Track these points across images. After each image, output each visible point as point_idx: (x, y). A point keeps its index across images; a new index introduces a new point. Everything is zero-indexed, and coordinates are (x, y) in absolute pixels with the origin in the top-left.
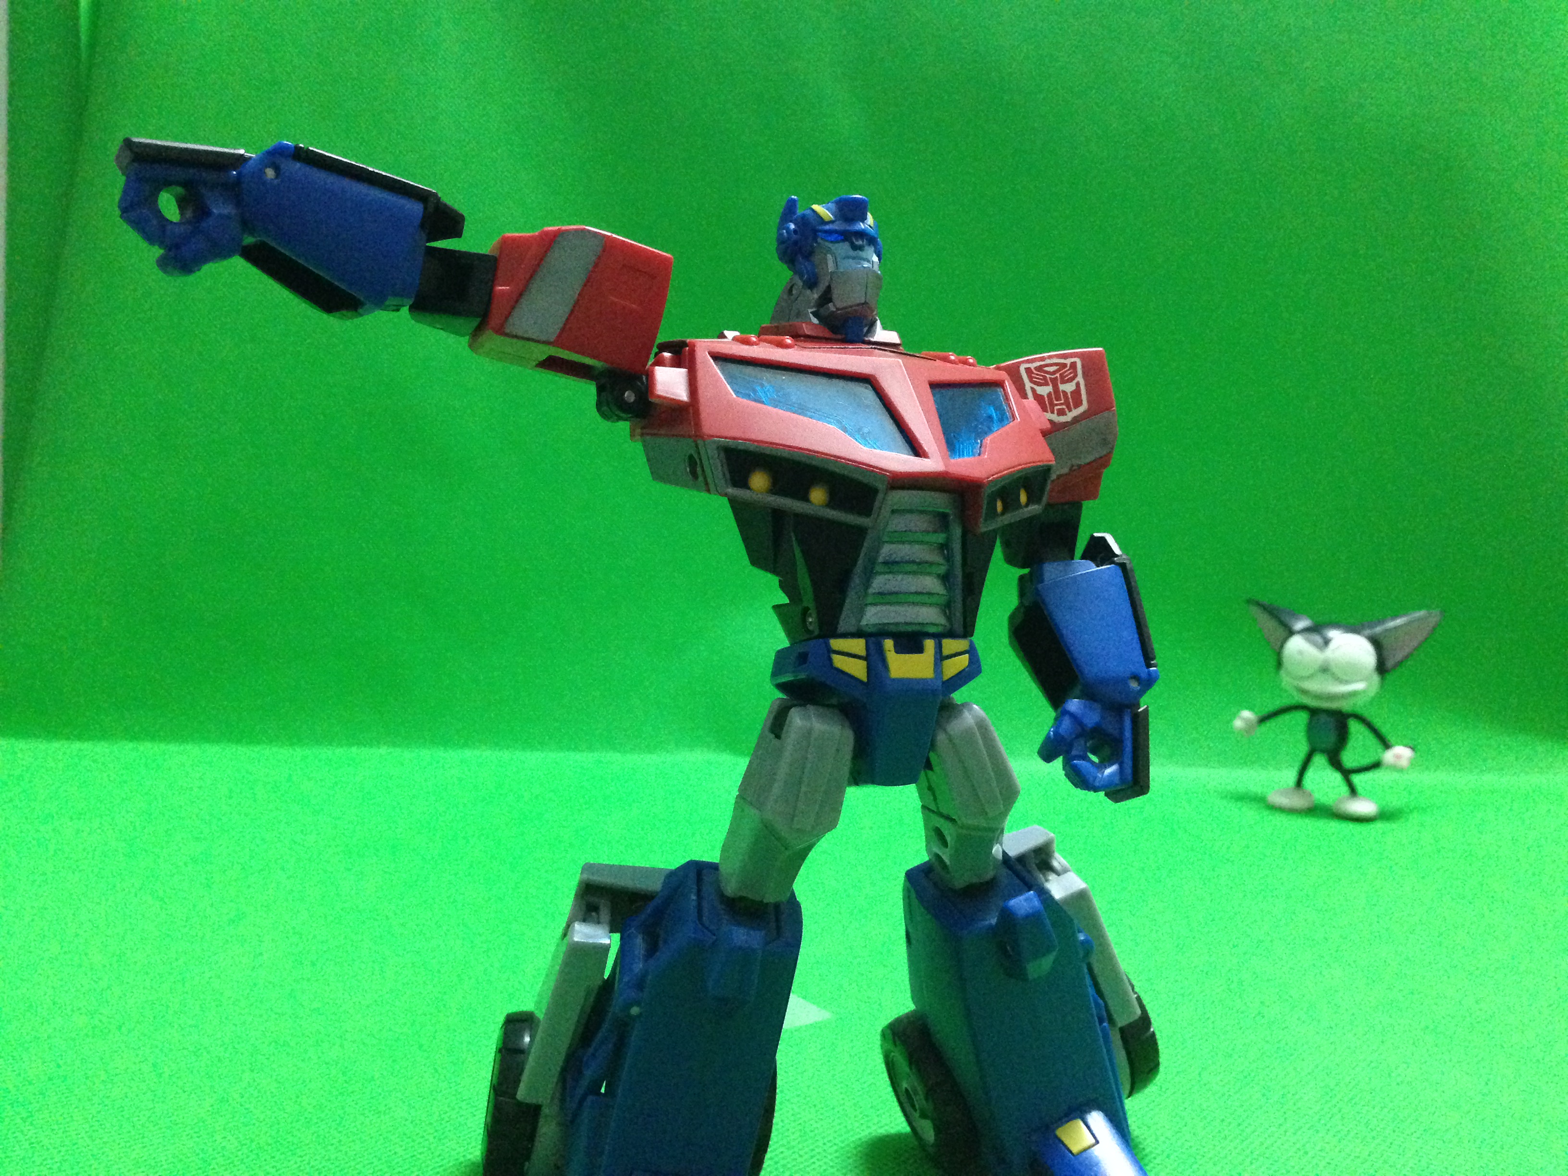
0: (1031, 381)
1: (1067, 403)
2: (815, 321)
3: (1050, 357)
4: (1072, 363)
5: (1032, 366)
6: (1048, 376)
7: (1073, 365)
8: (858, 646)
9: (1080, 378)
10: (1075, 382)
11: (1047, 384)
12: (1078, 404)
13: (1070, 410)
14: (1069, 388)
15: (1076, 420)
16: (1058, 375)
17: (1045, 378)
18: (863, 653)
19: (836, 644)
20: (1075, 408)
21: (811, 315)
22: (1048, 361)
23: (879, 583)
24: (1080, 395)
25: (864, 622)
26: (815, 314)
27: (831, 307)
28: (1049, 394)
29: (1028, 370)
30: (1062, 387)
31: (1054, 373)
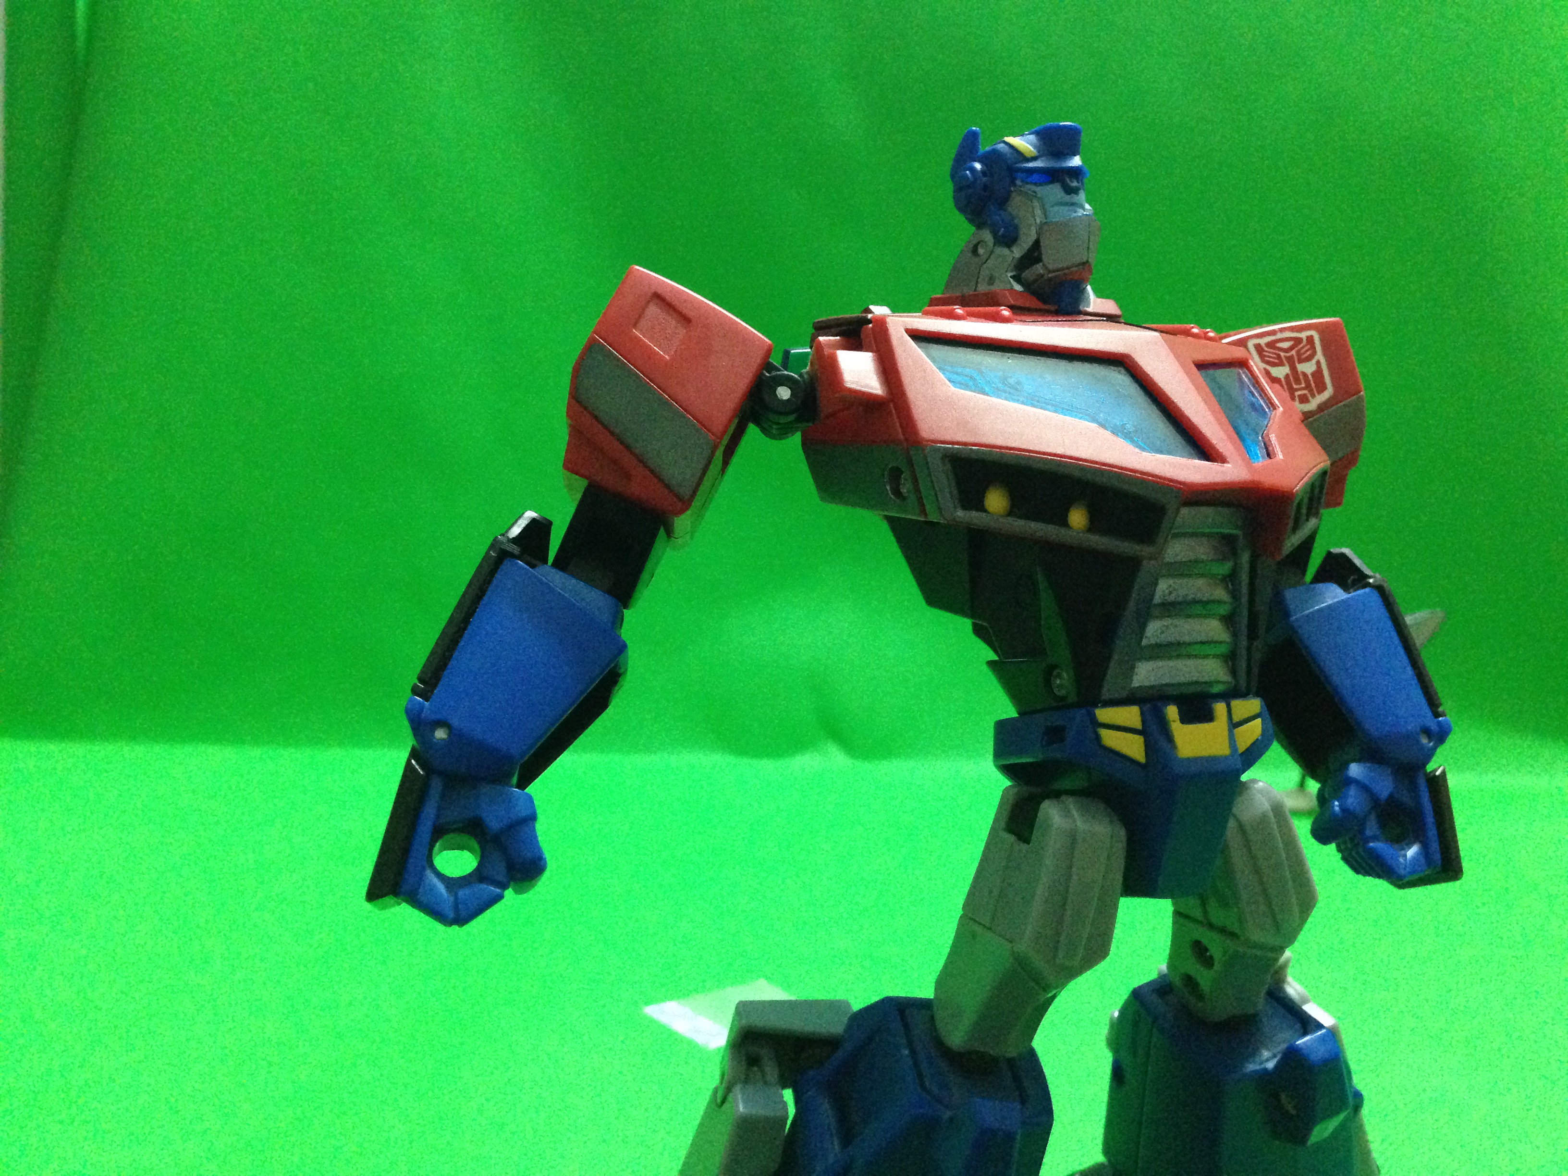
0: (1263, 361)
1: (1308, 387)
2: (1018, 287)
3: (1282, 330)
4: (1308, 337)
5: (1263, 341)
6: (1282, 354)
7: (1310, 339)
8: (1130, 715)
9: (1320, 356)
10: (1314, 361)
11: (1281, 364)
12: (1322, 388)
13: (1313, 396)
14: (1308, 368)
15: (1321, 408)
16: (1293, 352)
17: (1279, 357)
18: (1138, 724)
19: (1104, 714)
20: (1319, 392)
21: (1011, 280)
22: (1279, 336)
23: (1155, 631)
24: (1322, 376)
25: (1136, 683)
26: (1017, 279)
27: (1039, 268)
28: (1287, 376)
29: (1258, 347)
30: (1301, 367)
31: (1291, 348)
